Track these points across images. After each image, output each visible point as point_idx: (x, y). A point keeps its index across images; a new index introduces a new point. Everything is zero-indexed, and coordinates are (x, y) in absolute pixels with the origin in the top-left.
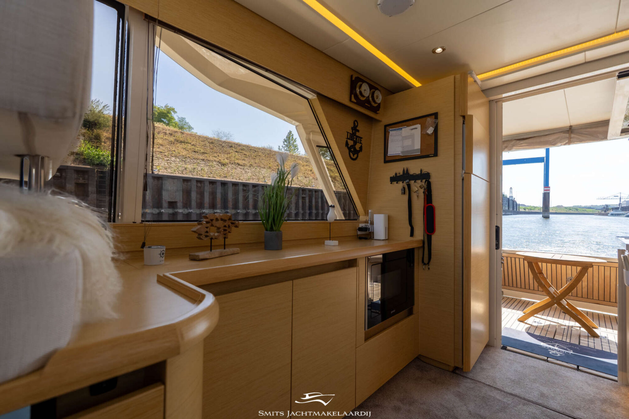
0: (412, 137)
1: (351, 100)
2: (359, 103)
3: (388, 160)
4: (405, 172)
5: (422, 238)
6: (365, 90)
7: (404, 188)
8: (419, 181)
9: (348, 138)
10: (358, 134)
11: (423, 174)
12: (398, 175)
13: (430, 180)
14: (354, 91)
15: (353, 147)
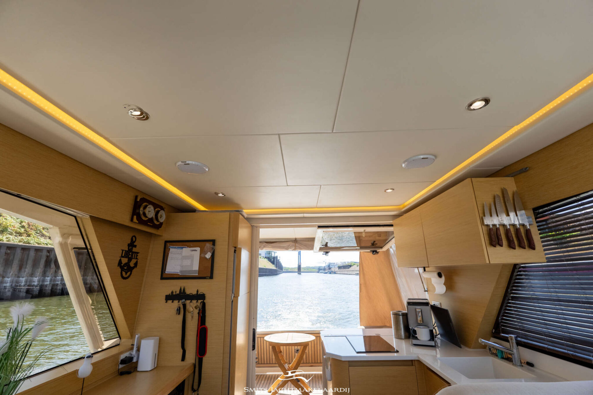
0: (191, 258)
1: (132, 220)
2: (141, 222)
3: (164, 277)
4: (182, 291)
5: (193, 361)
6: (149, 211)
7: (180, 308)
8: (194, 301)
9: (122, 257)
10: (134, 250)
11: (199, 294)
12: (174, 294)
13: (205, 301)
14: (137, 211)
15: (127, 264)
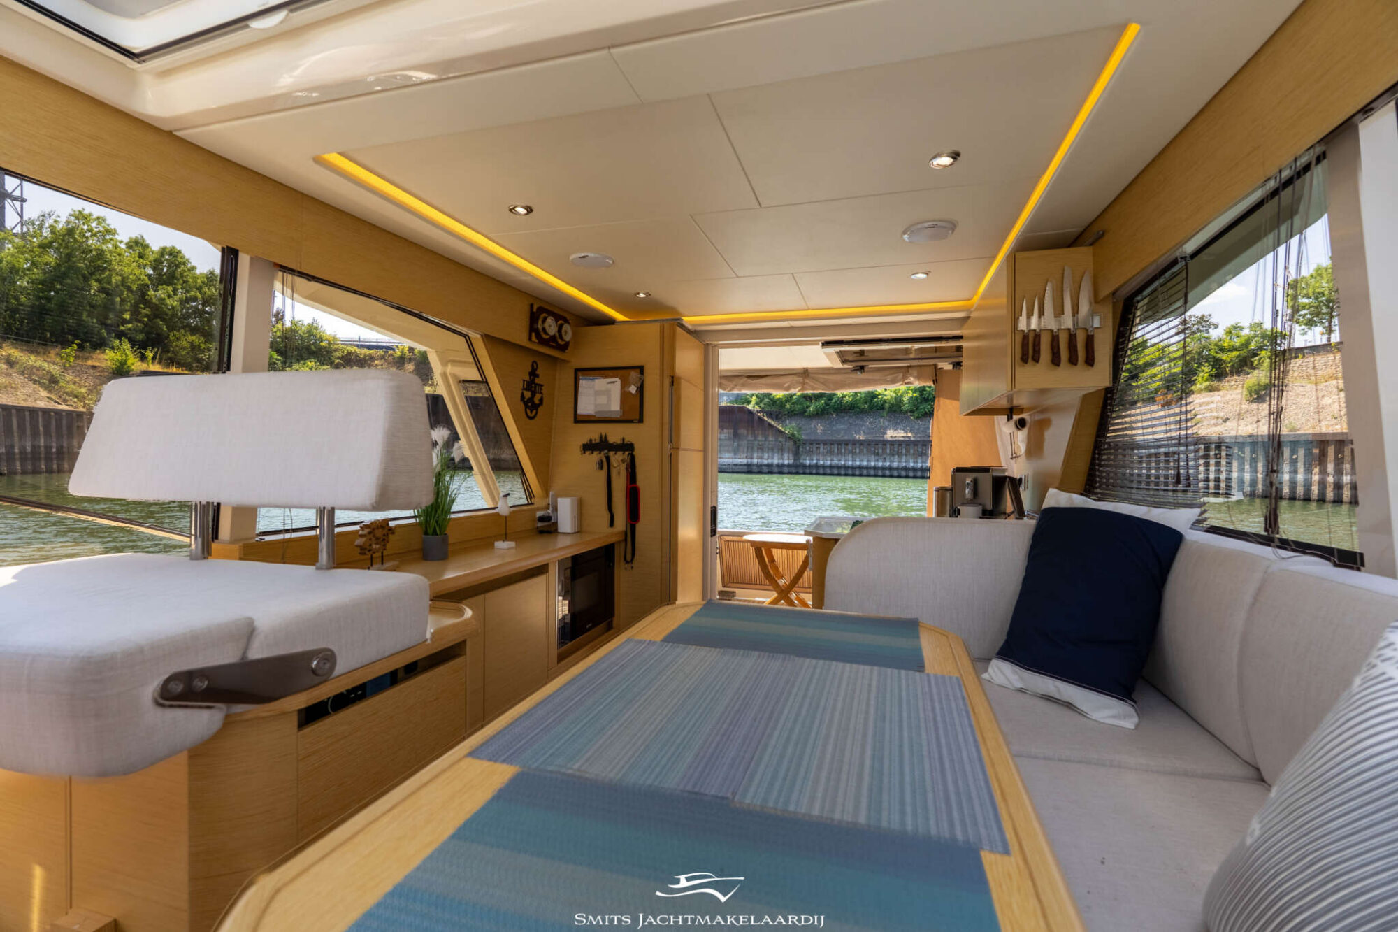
0: (609, 392)
1: (530, 339)
2: (542, 341)
3: (579, 419)
4: (603, 439)
5: (624, 529)
6: (550, 326)
7: (602, 461)
8: (620, 453)
9: (524, 389)
10: (537, 381)
11: (626, 444)
12: (593, 442)
13: (634, 453)
14: (535, 326)
15: (531, 399)
